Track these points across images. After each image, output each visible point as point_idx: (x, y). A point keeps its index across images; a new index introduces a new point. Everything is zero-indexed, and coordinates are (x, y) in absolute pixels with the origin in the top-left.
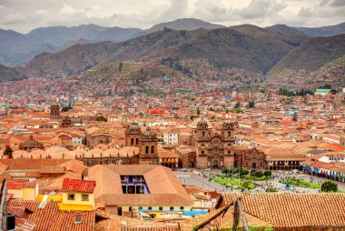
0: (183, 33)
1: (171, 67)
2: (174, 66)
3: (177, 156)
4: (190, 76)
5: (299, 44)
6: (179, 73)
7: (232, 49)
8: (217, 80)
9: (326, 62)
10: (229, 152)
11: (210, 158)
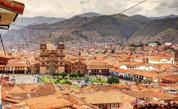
0: (85, 19)
1: (77, 35)
2: (79, 35)
4: (87, 40)
5: (146, 23)
6: (81, 38)
7: (110, 26)
8: (102, 42)
9: (160, 32)
10: (61, 63)
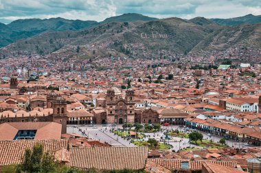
3: (92, 115)
6: (122, 54)
7: (161, 36)
10: (131, 112)
11: (116, 116)
